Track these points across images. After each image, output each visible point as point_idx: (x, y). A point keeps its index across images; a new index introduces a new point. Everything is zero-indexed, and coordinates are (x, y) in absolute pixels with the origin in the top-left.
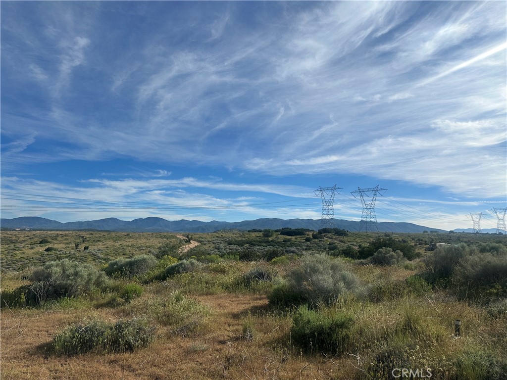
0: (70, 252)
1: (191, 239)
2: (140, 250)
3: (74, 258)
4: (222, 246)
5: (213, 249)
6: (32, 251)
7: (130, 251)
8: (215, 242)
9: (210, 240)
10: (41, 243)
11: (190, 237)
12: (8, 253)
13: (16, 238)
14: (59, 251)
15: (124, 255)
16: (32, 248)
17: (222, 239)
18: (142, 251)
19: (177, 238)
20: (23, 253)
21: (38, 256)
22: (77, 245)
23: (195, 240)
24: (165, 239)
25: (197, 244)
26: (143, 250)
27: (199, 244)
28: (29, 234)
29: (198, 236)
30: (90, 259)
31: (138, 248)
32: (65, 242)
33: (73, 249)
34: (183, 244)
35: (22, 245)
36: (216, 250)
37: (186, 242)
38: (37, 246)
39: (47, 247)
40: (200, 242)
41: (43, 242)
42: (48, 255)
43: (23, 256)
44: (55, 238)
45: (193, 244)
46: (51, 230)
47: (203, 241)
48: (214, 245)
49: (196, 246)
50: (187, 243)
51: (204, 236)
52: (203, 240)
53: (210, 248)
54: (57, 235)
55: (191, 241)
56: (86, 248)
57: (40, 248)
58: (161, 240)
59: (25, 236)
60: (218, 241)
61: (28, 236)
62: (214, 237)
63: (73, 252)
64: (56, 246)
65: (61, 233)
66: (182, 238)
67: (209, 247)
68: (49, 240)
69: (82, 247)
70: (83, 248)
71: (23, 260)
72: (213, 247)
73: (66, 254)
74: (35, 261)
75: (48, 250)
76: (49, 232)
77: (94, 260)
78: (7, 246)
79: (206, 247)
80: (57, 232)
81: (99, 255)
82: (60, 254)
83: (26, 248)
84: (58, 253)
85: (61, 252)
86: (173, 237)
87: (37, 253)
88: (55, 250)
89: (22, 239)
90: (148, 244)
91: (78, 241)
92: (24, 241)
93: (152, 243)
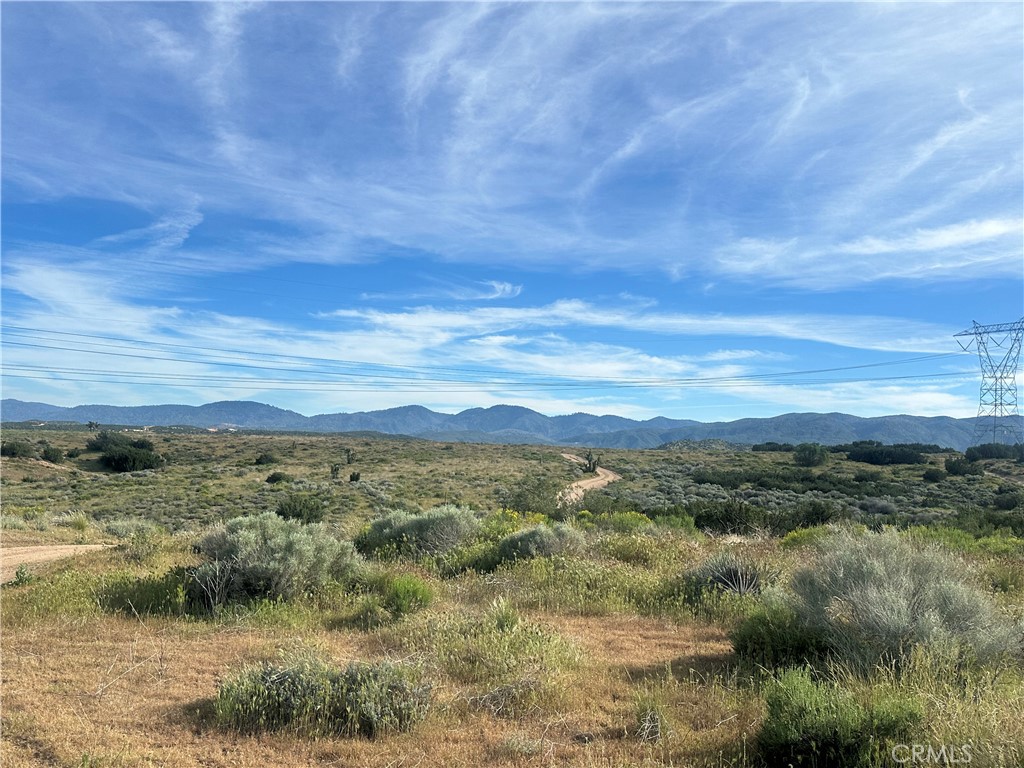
0: (319, 486)
1: (598, 463)
2: (476, 487)
3: (327, 499)
4: (677, 485)
5: (652, 492)
6: (241, 481)
7: (451, 489)
8: (659, 473)
9: (647, 468)
10: (259, 462)
11: (595, 458)
12: (192, 483)
13: (209, 451)
14: (297, 483)
15: (438, 496)
16: (240, 475)
17: (680, 468)
18: (479, 489)
19: (564, 459)
20: (222, 485)
21: (251, 493)
22: (335, 471)
23: (607, 468)
24: (534, 462)
25: (612, 477)
26: (482, 486)
27: (619, 477)
28: (236, 442)
29: (615, 456)
30: (363, 504)
31: (469, 481)
32: (311, 461)
33: (326, 478)
34: (577, 476)
35: (220, 467)
36: (661, 495)
37: (584, 472)
38: (251, 470)
39: (272, 472)
40: (621, 472)
41: (263, 460)
42: (272, 491)
43: (220, 491)
44: (289, 451)
45: (603, 478)
46: (282, 433)
47: (629, 471)
48: (656, 483)
49: (609, 483)
50: (587, 475)
51: (632, 457)
52: (628, 467)
53: (646, 491)
54: (294, 445)
55: (599, 470)
56: (355, 478)
57: (258, 474)
58: (524, 464)
59: (226, 447)
60: (669, 473)
61: (233, 447)
62: (657, 461)
63: (325, 485)
64: (289, 471)
65: (301, 439)
66: (574, 459)
67: (644, 486)
68: (277, 456)
69: (345, 475)
70: (348, 478)
71: (221, 501)
72: (654, 488)
73: (310, 489)
74: (246, 505)
75: (273, 479)
76: (276, 438)
77: (371, 506)
78: (189, 468)
79: (636, 486)
80: (294, 438)
81: (382, 495)
82: (299, 490)
83: (228, 474)
84: (294, 486)
85: (300, 486)
86: (554, 457)
87: (250, 487)
88: (289, 479)
89: (219, 453)
90: (493, 473)
91: (337, 460)
92: (225, 457)
93: (504, 471)
